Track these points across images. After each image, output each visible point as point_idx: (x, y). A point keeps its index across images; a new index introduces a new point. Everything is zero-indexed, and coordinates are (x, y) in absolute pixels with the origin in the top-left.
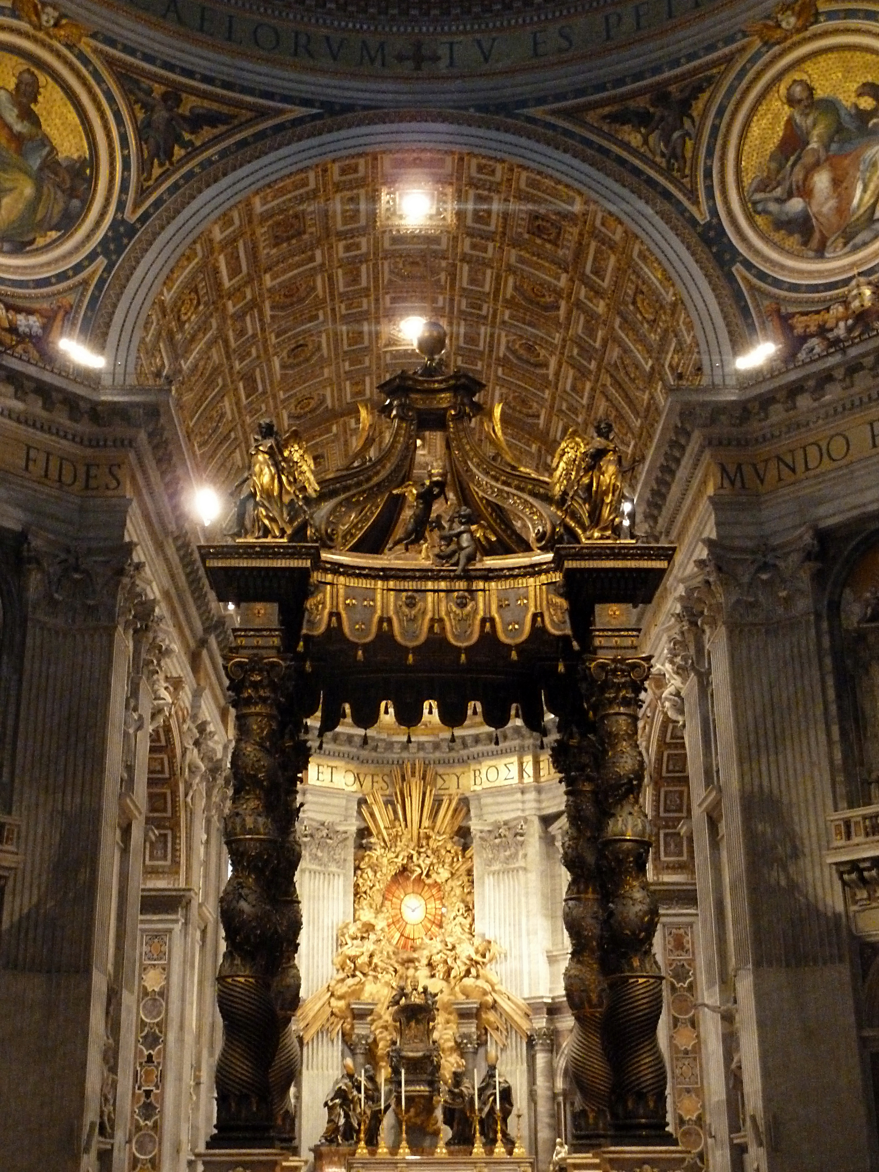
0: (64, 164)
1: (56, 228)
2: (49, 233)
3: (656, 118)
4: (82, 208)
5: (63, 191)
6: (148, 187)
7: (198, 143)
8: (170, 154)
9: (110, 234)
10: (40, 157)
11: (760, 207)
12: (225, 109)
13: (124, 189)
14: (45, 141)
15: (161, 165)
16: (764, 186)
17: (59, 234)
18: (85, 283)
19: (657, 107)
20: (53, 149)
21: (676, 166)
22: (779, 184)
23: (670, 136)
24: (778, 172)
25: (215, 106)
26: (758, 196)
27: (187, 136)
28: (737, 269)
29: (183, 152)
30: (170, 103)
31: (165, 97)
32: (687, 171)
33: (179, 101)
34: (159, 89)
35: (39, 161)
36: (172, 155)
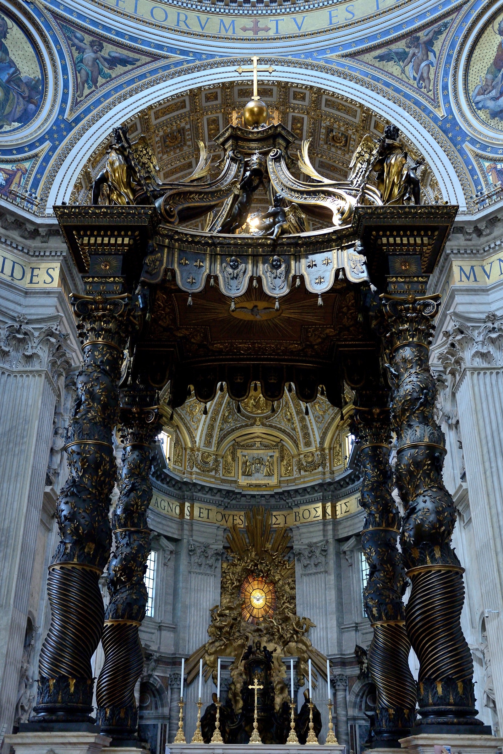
0: (24, 81)
1: (18, 120)
3: (410, 55)
4: (36, 111)
5: (24, 98)
6: (81, 101)
7: (113, 76)
9: (54, 128)
10: (8, 74)
11: (480, 105)
12: (131, 55)
13: (64, 101)
14: (12, 64)
16: (483, 91)
17: (20, 124)
19: (410, 47)
20: (17, 70)
21: (423, 85)
22: (493, 88)
23: (419, 65)
24: (493, 80)
25: (126, 52)
26: (479, 98)
27: (106, 71)
28: (467, 146)
29: (104, 81)
30: (95, 48)
31: (92, 44)
32: (431, 88)
33: (101, 47)
34: (88, 38)
35: (7, 76)
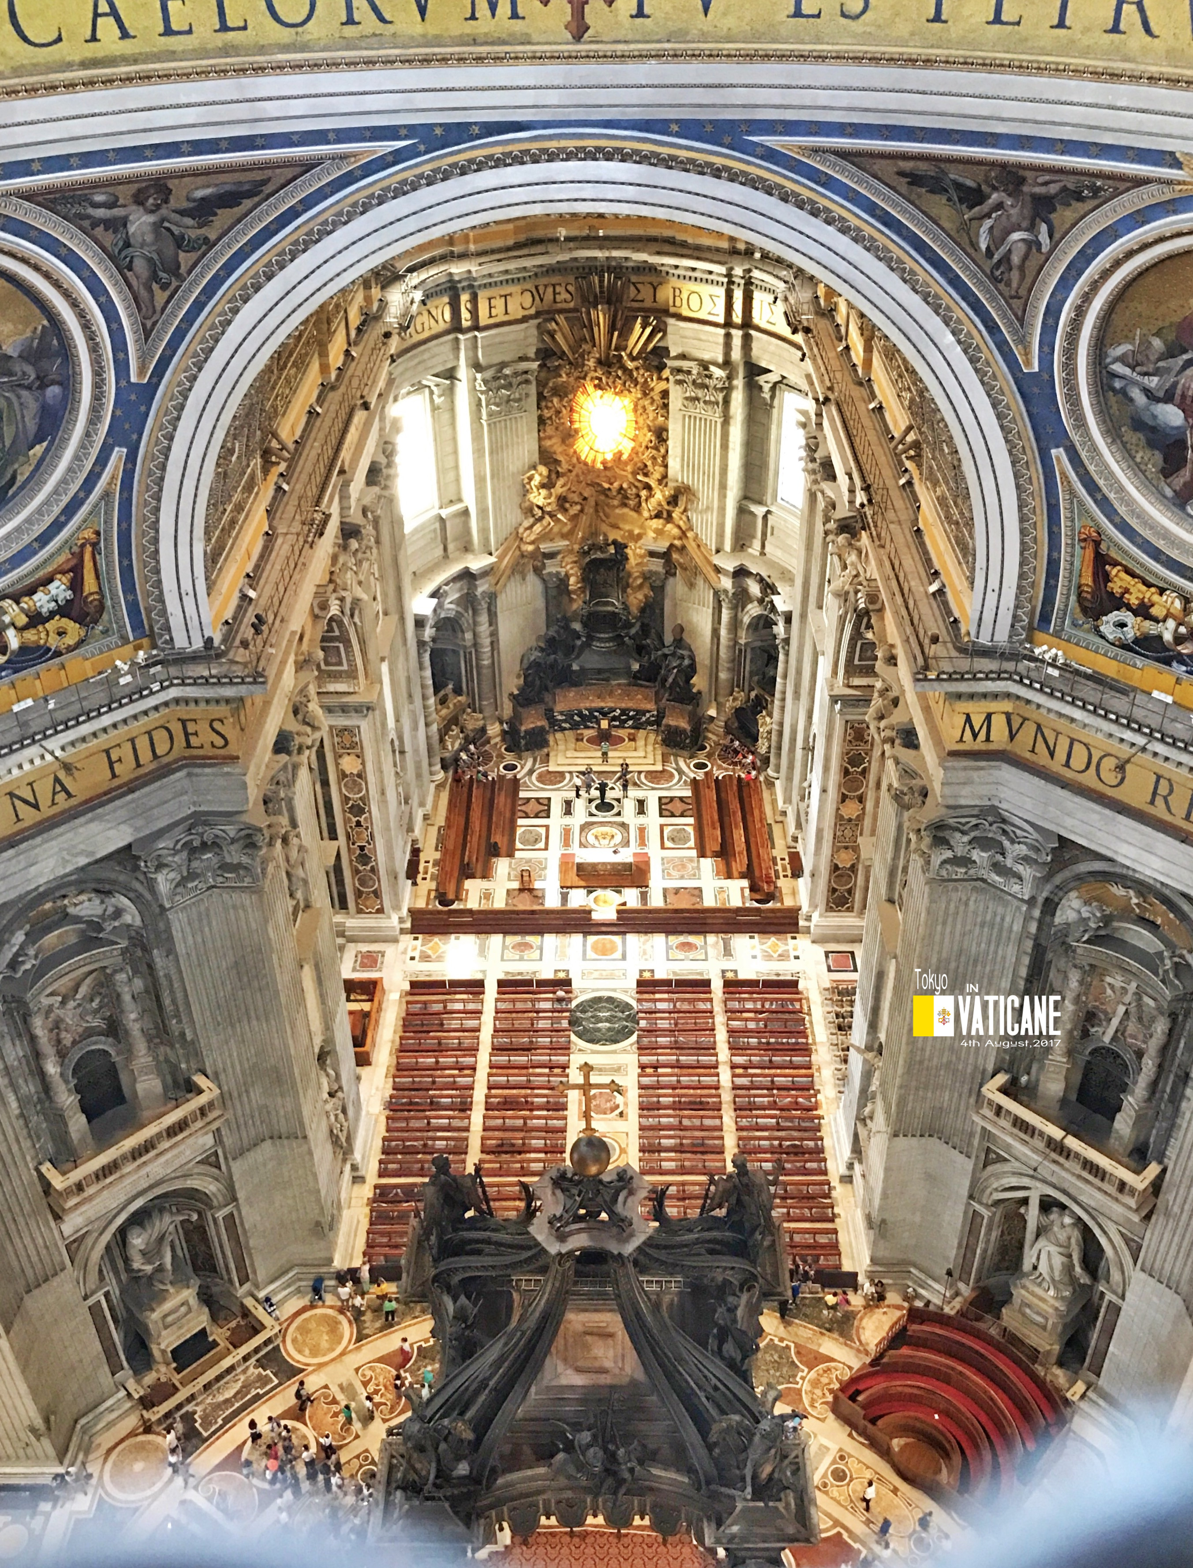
1: (38, 439)
2: (31, 452)
3: (991, 203)
6: (154, 324)
7: (214, 236)
8: (174, 270)
11: (1118, 385)
13: (119, 346)
15: (164, 287)
16: (1134, 362)
18: (107, 495)
21: (1006, 277)
22: (1156, 373)
23: (1007, 233)
25: (230, 177)
26: (1120, 369)
27: (194, 234)
28: (1059, 460)
29: (194, 256)
30: (151, 201)
31: (140, 198)
32: (1022, 292)
33: (165, 194)
34: (125, 193)
36: (179, 267)
